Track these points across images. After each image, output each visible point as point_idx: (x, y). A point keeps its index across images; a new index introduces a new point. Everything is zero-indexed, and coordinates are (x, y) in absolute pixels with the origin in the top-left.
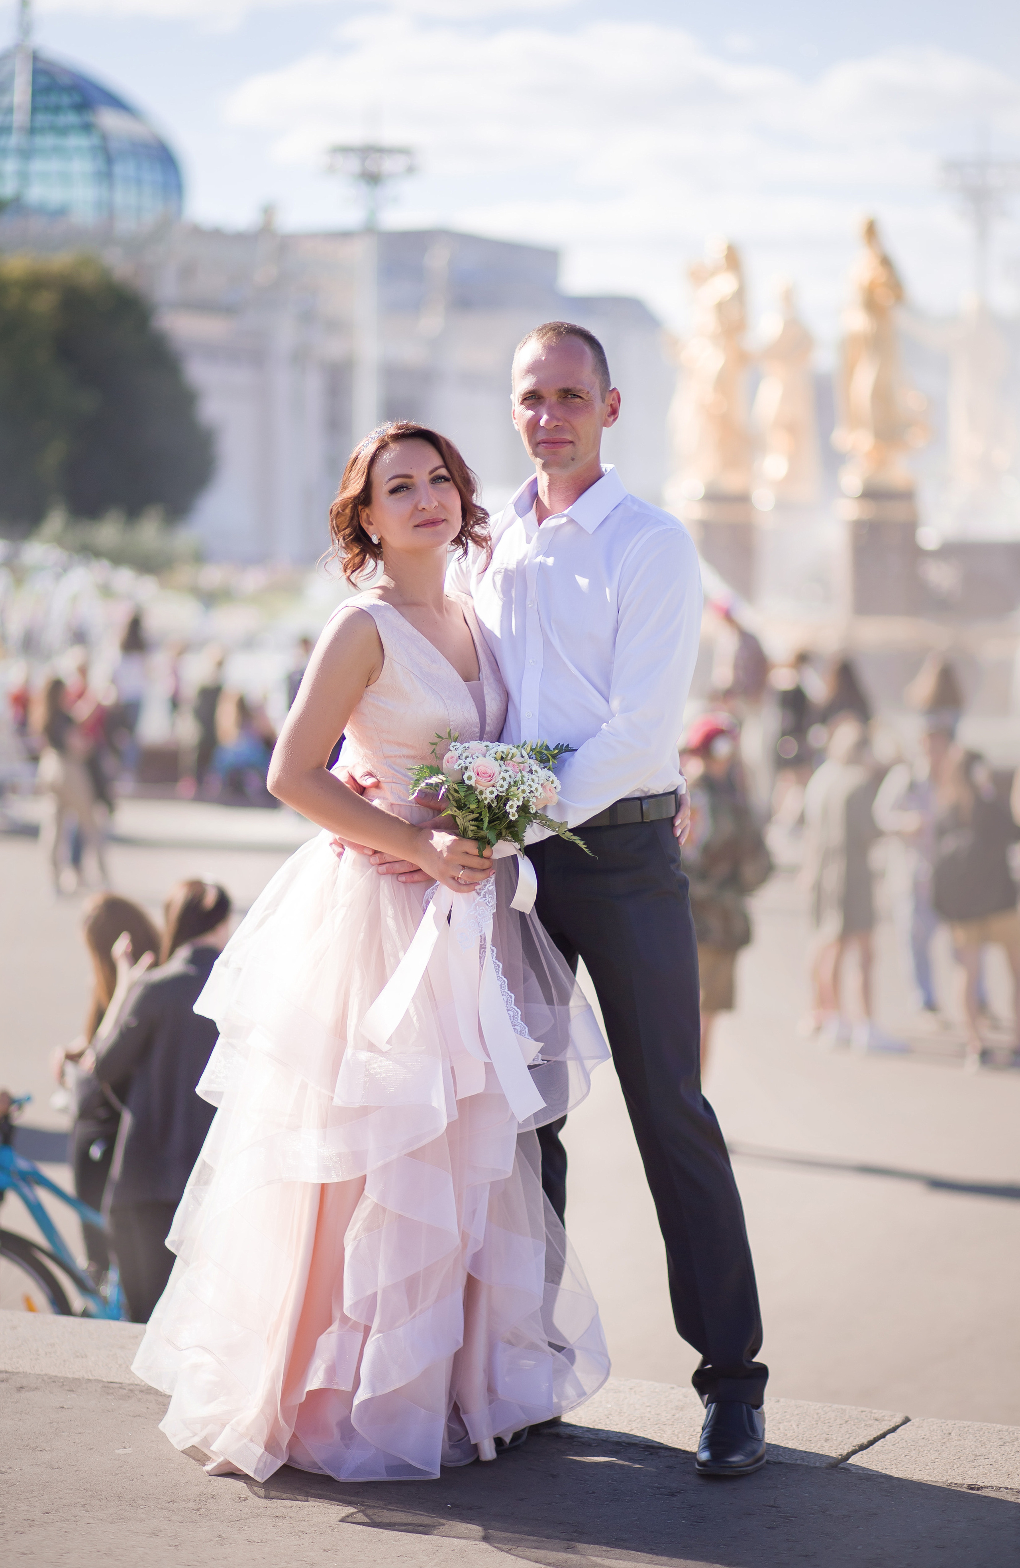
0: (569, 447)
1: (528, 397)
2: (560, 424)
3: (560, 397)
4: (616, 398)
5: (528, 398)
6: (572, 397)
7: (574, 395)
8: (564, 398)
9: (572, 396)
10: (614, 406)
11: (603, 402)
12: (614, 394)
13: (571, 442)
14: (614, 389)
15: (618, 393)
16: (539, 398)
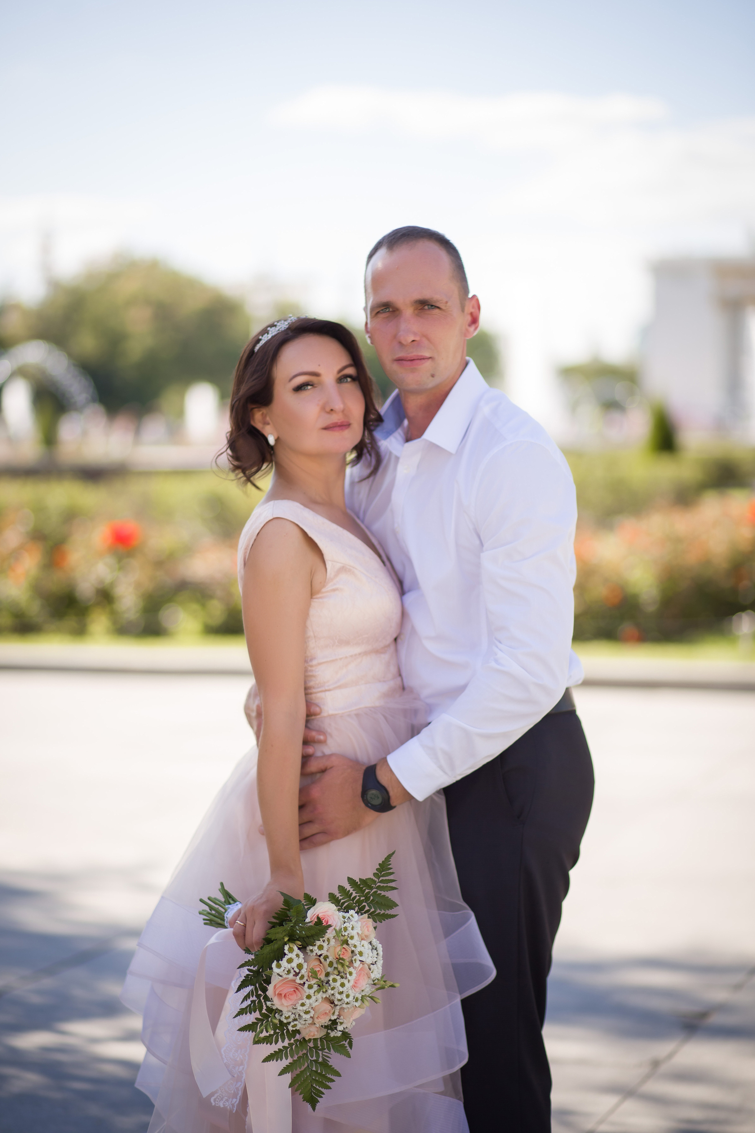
0: (428, 364)
1: (382, 310)
2: (417, 339)
3: (416, 309)
4: (476, 306)
5: (381, 312)
6: (429, 309)
7: (432, 306)
8: (420, 309)
9: (430, 306)
10: (474, 314)
11: (463, 310)
12: (474, 302)
13: (430, 358)
14: (474, 296)
15: (477, 300)
16: (394, 311)
